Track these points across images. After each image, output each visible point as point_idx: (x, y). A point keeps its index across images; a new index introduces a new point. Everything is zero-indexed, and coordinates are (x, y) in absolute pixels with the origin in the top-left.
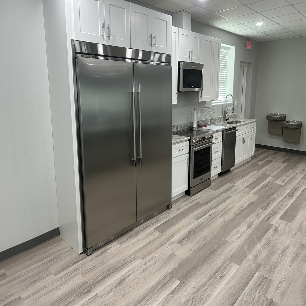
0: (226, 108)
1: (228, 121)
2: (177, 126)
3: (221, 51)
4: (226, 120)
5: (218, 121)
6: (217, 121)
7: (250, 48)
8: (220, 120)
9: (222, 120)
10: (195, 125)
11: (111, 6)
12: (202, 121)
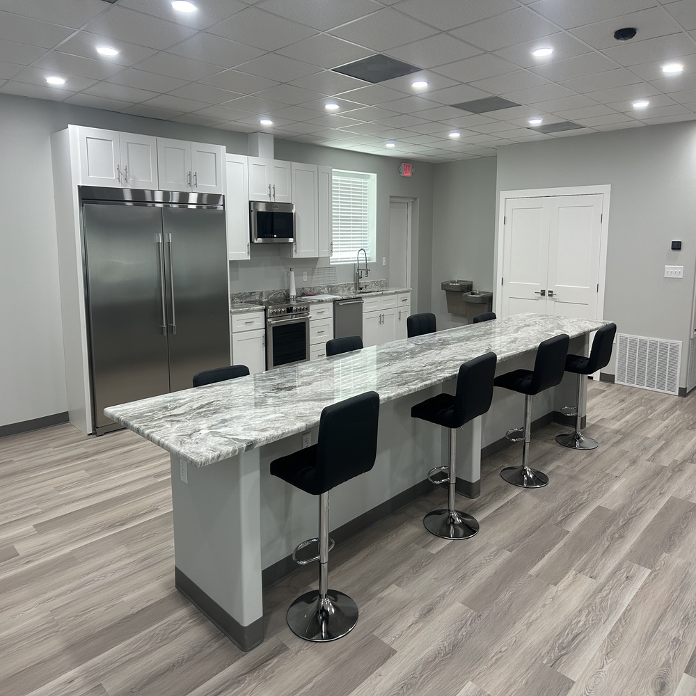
0: (358, 270)
1: (363, 290)
2: (262, 293)
3: (333, 178)
4: (361, 289)
5: (345, 289)
6: (343, 290)
7: (409, 174)
8: (349, 289)
9: (353, 288)
10: (293, 293)
11: (129, 144)
12: (311, 288)
